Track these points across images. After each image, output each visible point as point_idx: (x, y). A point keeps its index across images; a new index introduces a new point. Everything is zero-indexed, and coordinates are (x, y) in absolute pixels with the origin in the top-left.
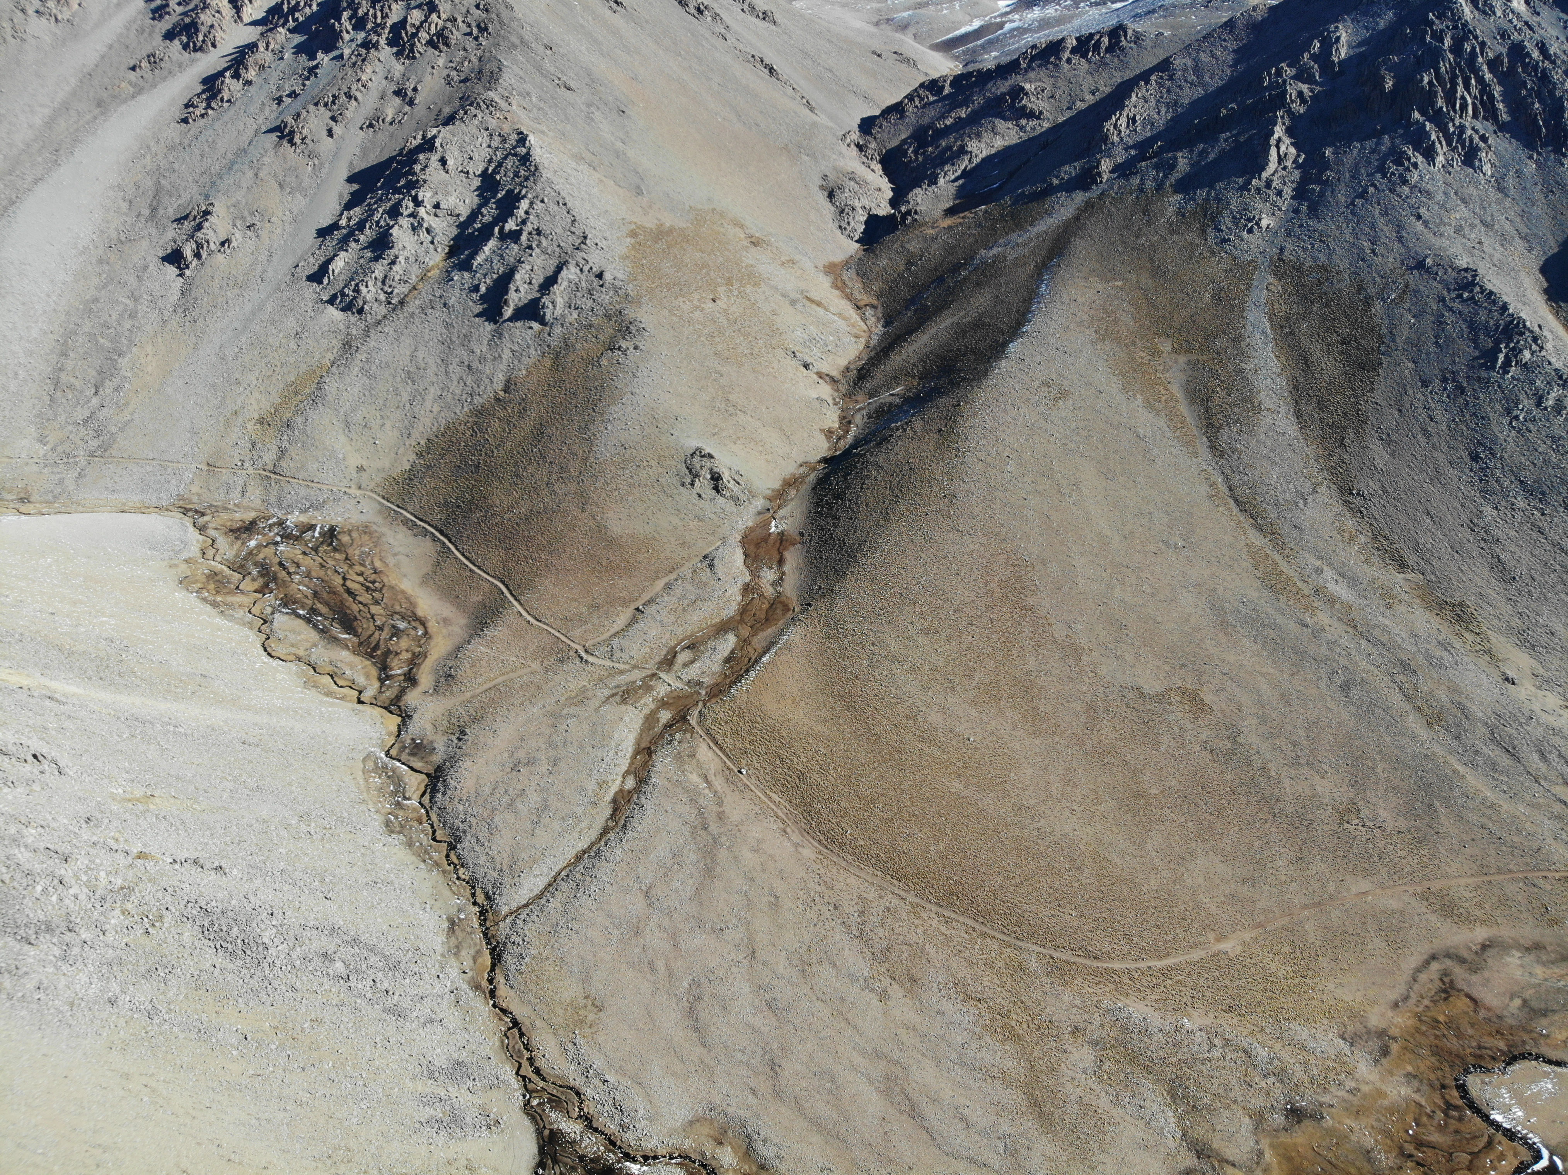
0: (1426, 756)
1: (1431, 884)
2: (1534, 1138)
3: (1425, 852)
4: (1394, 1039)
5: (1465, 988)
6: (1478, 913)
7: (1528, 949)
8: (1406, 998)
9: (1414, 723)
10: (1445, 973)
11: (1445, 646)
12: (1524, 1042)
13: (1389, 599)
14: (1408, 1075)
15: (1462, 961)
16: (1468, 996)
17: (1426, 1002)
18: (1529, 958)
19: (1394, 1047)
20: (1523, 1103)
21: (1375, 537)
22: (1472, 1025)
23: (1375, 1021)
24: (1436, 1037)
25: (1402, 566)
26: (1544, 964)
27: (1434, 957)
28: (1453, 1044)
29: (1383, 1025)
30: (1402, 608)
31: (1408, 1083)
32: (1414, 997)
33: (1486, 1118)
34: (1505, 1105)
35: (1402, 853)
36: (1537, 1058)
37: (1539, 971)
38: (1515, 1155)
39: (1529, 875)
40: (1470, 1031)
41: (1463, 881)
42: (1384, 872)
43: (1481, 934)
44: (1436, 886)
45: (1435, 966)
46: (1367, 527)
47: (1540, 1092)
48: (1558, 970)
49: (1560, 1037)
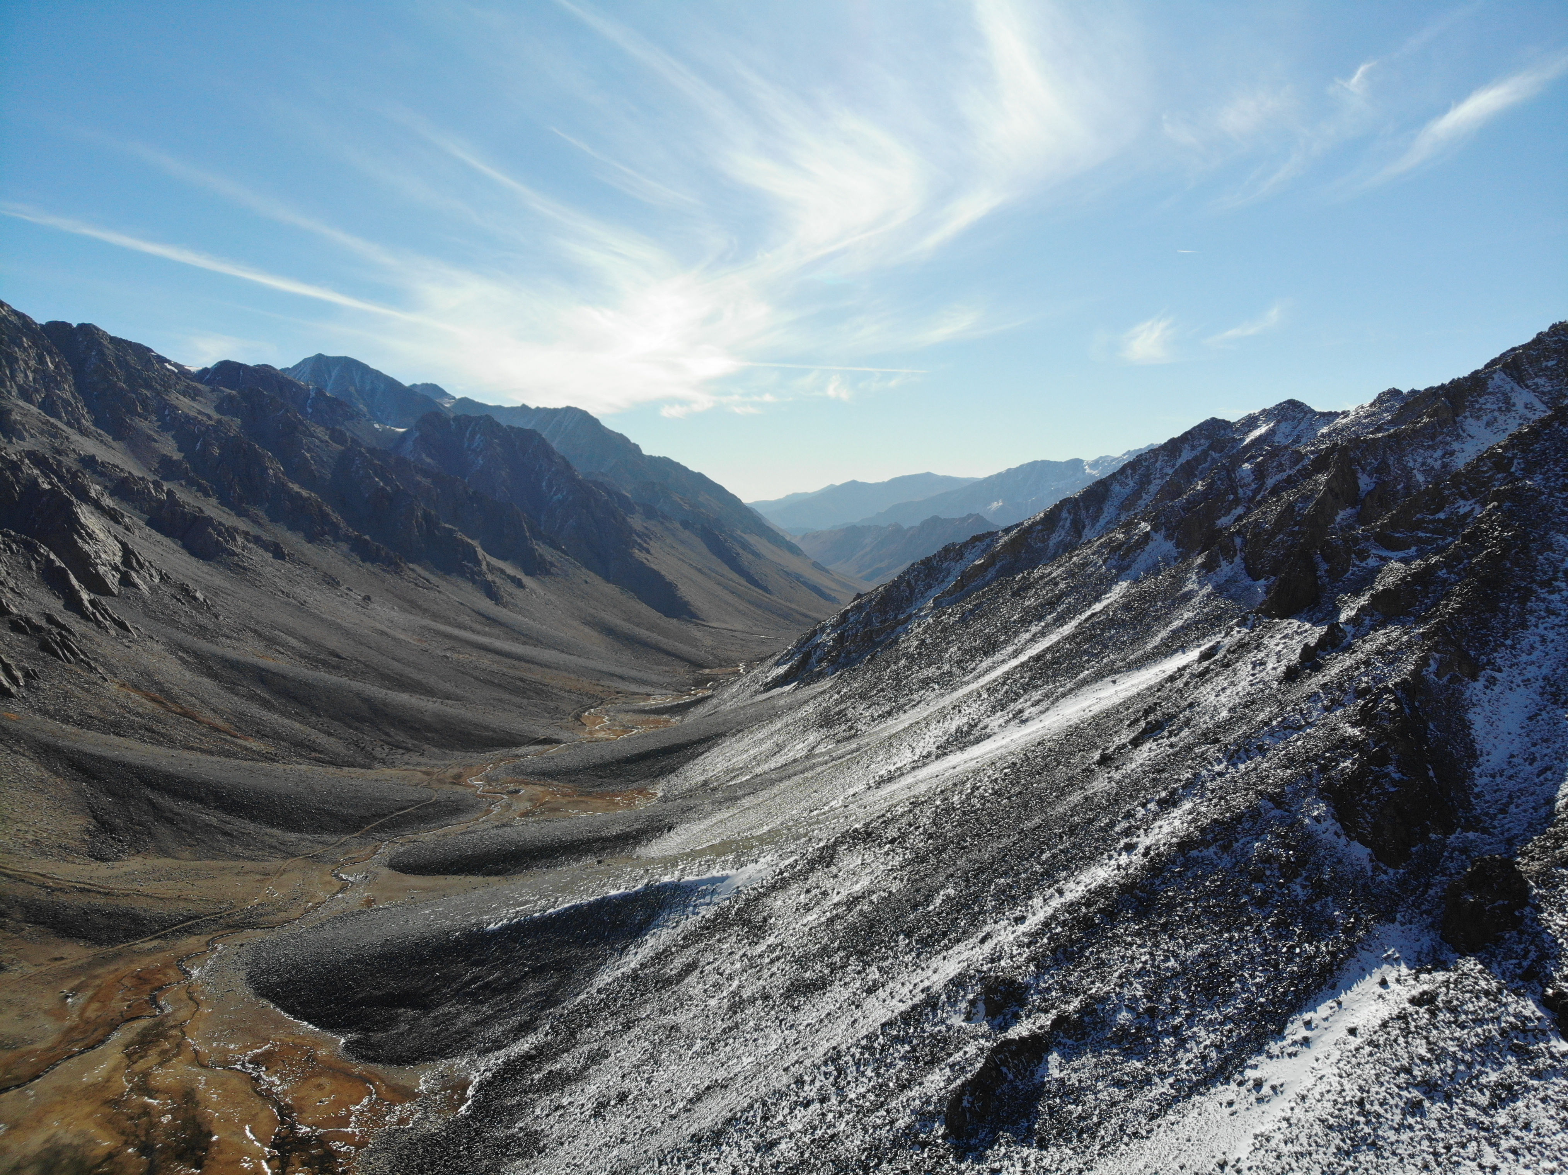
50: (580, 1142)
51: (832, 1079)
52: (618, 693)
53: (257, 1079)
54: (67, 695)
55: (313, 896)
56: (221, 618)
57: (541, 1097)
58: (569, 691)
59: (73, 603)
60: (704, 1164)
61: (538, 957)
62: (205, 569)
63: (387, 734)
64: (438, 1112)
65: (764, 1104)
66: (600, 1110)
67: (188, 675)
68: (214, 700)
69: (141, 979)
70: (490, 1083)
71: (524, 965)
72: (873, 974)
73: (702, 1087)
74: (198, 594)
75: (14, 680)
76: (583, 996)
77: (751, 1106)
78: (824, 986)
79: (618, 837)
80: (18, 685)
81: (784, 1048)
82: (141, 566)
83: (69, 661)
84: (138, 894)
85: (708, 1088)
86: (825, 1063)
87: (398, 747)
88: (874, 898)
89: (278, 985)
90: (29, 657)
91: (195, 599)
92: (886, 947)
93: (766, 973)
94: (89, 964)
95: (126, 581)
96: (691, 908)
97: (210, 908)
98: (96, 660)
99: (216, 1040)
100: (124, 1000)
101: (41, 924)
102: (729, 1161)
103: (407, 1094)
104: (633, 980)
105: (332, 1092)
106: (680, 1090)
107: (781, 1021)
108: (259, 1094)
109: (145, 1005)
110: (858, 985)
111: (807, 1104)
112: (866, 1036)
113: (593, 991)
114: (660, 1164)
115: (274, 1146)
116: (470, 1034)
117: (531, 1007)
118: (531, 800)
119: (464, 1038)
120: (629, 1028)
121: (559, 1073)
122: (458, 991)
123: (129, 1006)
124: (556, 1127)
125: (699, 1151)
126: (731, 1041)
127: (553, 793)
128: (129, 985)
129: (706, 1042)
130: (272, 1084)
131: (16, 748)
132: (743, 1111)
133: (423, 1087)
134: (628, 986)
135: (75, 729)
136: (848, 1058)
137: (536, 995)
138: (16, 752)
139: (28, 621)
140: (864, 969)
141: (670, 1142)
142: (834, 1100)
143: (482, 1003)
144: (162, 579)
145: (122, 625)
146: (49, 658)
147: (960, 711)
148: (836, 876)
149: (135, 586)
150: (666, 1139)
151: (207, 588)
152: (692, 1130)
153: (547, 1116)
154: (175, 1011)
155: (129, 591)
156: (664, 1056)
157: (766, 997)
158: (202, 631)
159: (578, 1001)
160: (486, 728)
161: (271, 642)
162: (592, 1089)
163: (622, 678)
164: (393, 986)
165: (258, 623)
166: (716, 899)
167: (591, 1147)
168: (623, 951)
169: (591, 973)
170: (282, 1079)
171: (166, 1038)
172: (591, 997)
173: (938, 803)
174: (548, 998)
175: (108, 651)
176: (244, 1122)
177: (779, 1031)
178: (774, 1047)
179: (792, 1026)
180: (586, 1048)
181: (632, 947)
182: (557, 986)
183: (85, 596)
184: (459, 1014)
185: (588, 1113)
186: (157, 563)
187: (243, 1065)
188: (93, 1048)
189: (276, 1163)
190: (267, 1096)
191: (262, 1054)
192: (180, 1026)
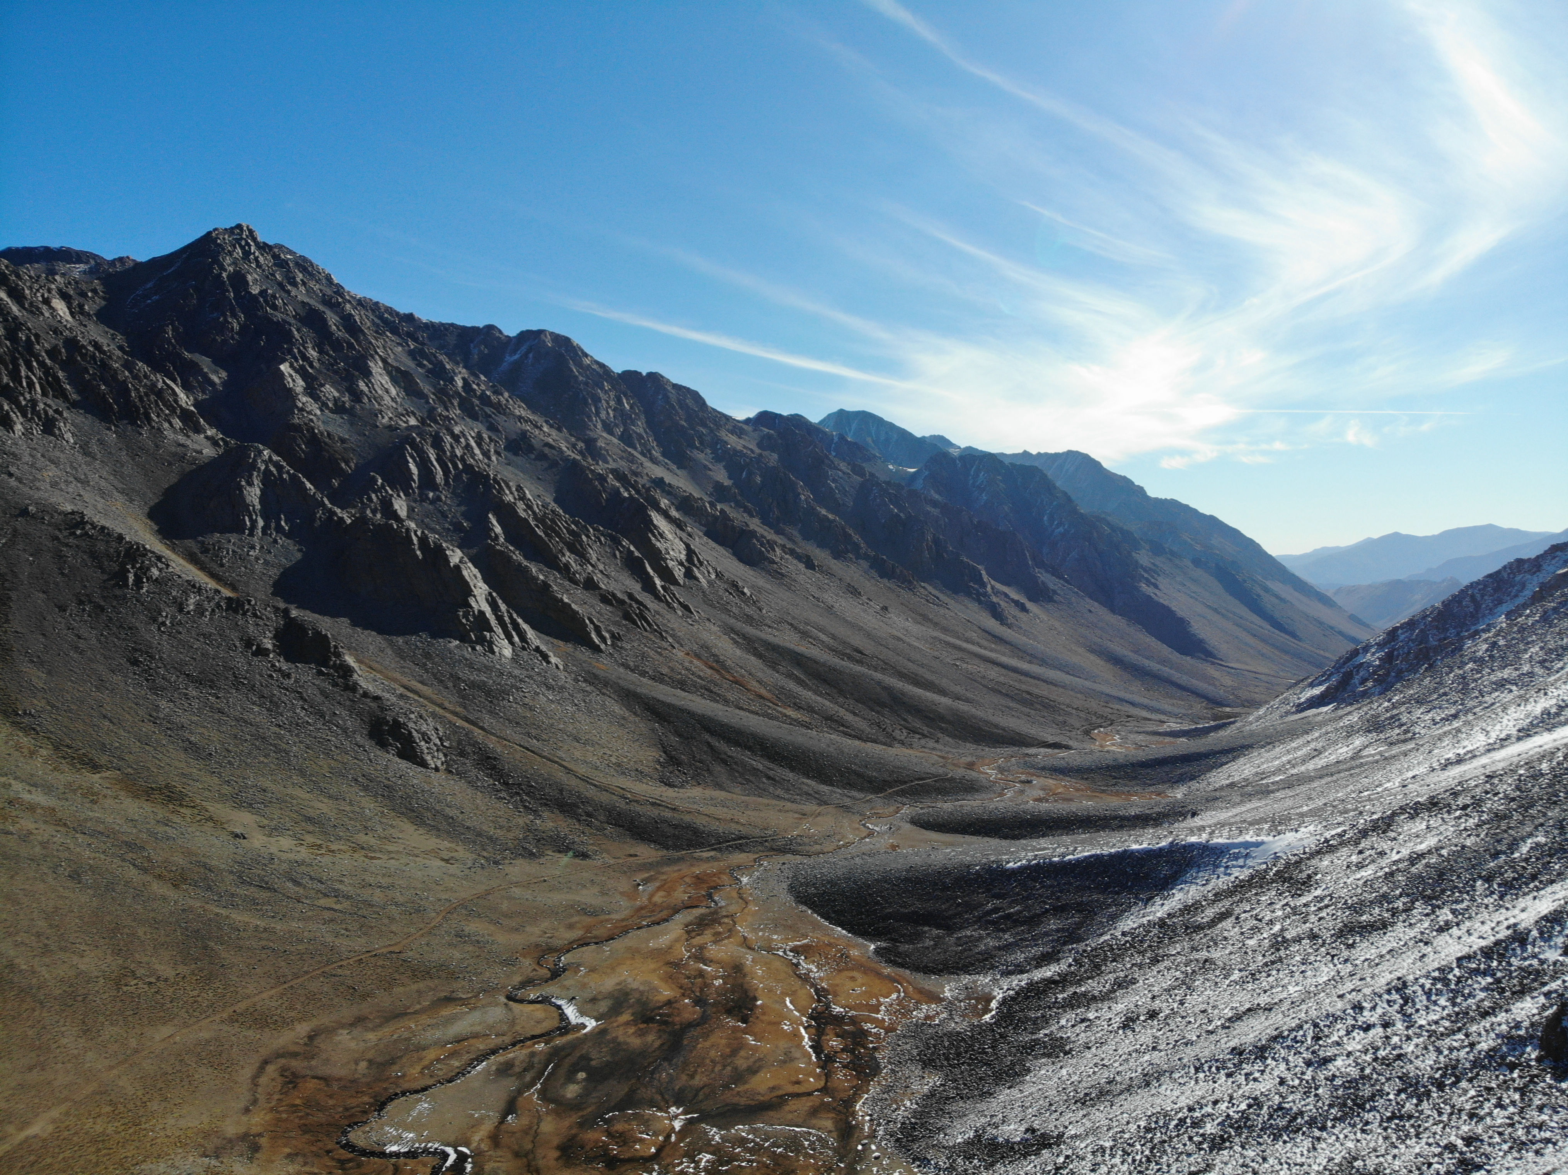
0: (183, 910)
1: (236, 1008)
2: (434, 1146)
3: (218, 984)
4: (260, 1135)
5: (308, 1072)
6: (293, 1014)
7: (351, 1025)
8: (255, 1102)
9: (158, 888)
10: (283, 1071)
11: (166, 823)
12: (386, 1089)
13: (92, 796)
14: (289, 1156)
15: (295, 1055)
16: (314, 1077)
17: (276, 1097)
18: (356, 1032)
19: (263, 1141)
20: (408, 1129)
21: (57, 748)
22: (331, 1097)
23: (231, 1129)
24: (301, 1118)
25: (95, 767)
26: (373, 1030)
27: (266, 1062)
28: (321, 1117)
29: (242, 1130)
30: (109, 802)
31: (292, 1161)
32: (262, 1098)
33: (383, 1155)
34: (394, 1137)
35: (195, 993)
36: (404, 1094)
37: (371, 1036)
38: (425, 1165)
39: (327, 969)
40: (331, 1102)
41: (264, 995)
42: (183, 1013)
43: (303, 1029)
44: (241, 1007)
45: (270, 1069)
46: (46, 741)
47: (420, 1113)
48: (386, 1030)
49: (415, 1071)
50: (1109, 1048)
51: (1397, 1007)
52: (1128, 716)
53: (797, 965)
54: (644, 656)
55: (844, 837)
56: (764, 611)
57: (1065, 1011)
58: (1077, 709)
59: (648, 586)
60: (1246, 1074)
61: (1058, 898)
62: (751, 573)
63: (905, 720)
64: (963, 1016)
65: (1316, 1025)
66: (1128, 1023)
67: (738, 652)
68: (759, 674)
69: (699, 880)
70: (1013, 999)
71: (1046, 903)
72: (1445, 914)
73: (1243, 1009)
74: (746, 590)
75: (603, 639)
76: (1107, 937)
77: (1300, 1027)
78: (1385, 927)
79: (1137, 817)
80: (606, 644)
81: (1338, 979)
82: (701, 563)
83: (646, 630)
84: (699, 812)
85: (1249, 1010)
86: (1389, 992)
87: (915, 732)
88: (1444, 852)
89: (815, 895)
90: (616, 623)
91: (744, 594)
92: (1460, 892)
93: (1313, 918)
94: (658, 862)
95: (689, 574)
96: (1222, 869)
97: (757, 832)
98: (666, 631)
99: (761, 930)
100: (685, 892)
101: (620, 826)
102: (1276, 1073)
103: (934, 998)
104: (1161, 927)
105: (863, 985)
106: (1216, 1011)
107: (1333, 956)
108: (799, 976)
109: (703, 898)
110: (1426, 925)
111: (1367, 1028)
112: (1439, 969)
113: (1118, 934)
114: (1197, 1070)
115: (811, 1017)
116: (993, 957)
117: (1052, 941)
118: (1043, 789)
119: (986, 959)
120: (1158, 961)
121: (1084, 994)
122: (979, 919)
123: (689, 898)
124: (1083, 1035)
125: (1241, 1062)
126: (1274, 972)
127: (1065, 786)
128: (690, 882)
129: (1244, 973)
130: (811, 971)
131: (604, 691)
132: (1291, 1030)
133: (948, 994)
134: (1155, 931)
135: (650, 682)
136: (1416, 988)
137: (1058, 931)
138: (604, 694)
139: (614, 595)
140: (1433, 912)
141: (1207, 1053)
142: (1400, 1026)
143: (1004, 931)
144: (717, 575)
145: (686, 608)
146: (630, 625)
147: (1546, 694)
148: (1395, 839)
149: (697, 579)
150: (1205, 1050)
151: (752, 587)
152: (1232, 1044)
153: (1073, 1026)
154: (727, 905)
155: (692, 583)
156: (1197, 983)
157: (1313, 936)
158: (749, 620)
159: (1101, 940)
160: (996, 726)
161: (805, 634)
162: (1120, 1007)
163: (1133, 704)
164: (918, 906)
165: (794, 618)
166: (1250, 862)
167: (1120, 1052)
168: (1148, 901)
169: (1114, 918)
170: (819, 969)
171: (720, 924)
172: (1114, 937)
173: (1522, 772)
174: (1071, 934)
175: (675, 626)
176: (785, 994)
177: (1331, 966)
178: (1326, 978)
179: (1346, 961)
180: (1112, 977)
181: (1157, 899)
182: (1079, 925)
183: (658, 582)
184: (981, 938)
185: (1115, 1025)
186: (714, 564)
187: (785, 952)
188: (658, 924)
189: (813, 1031)
190: (805, 979)
191: (800, 946)
192: (731, 916)
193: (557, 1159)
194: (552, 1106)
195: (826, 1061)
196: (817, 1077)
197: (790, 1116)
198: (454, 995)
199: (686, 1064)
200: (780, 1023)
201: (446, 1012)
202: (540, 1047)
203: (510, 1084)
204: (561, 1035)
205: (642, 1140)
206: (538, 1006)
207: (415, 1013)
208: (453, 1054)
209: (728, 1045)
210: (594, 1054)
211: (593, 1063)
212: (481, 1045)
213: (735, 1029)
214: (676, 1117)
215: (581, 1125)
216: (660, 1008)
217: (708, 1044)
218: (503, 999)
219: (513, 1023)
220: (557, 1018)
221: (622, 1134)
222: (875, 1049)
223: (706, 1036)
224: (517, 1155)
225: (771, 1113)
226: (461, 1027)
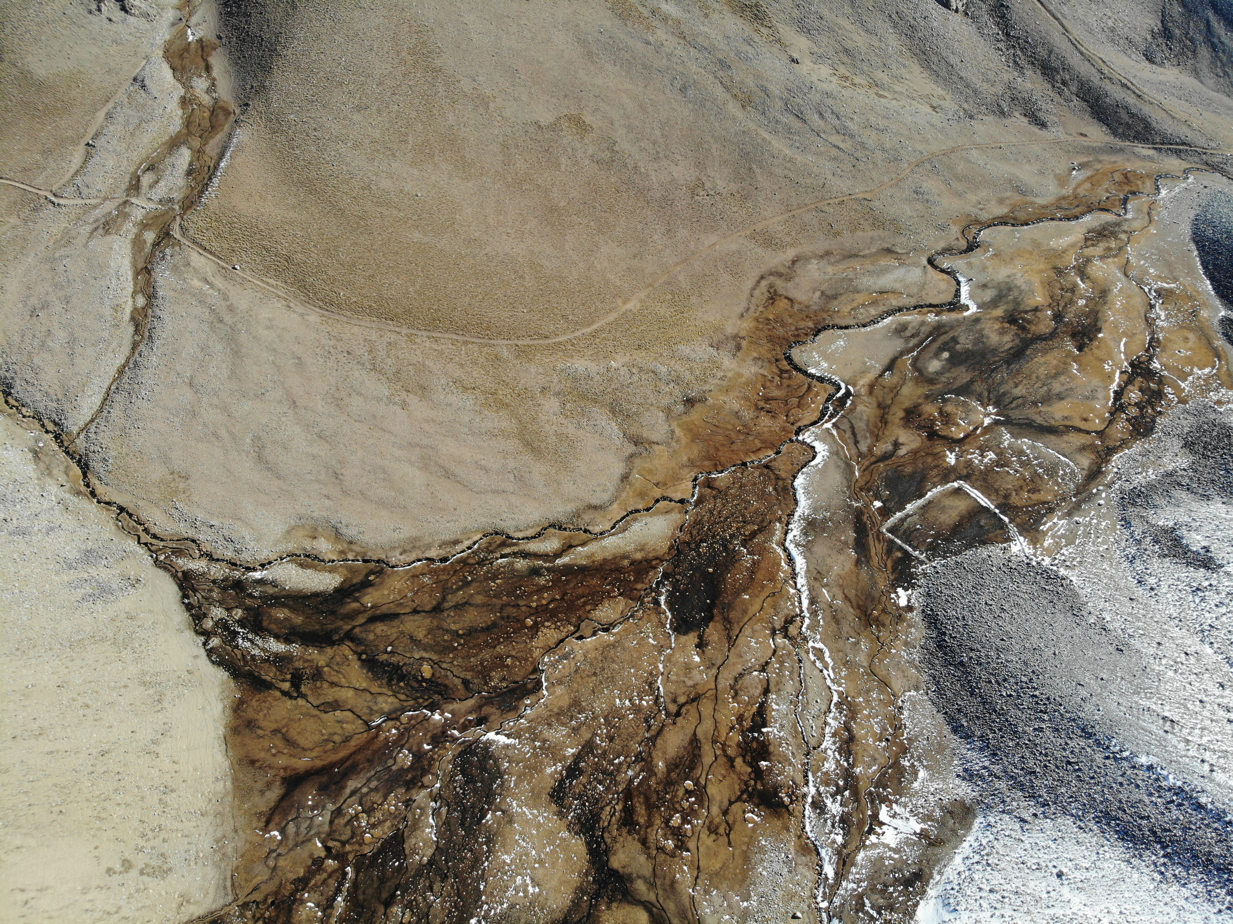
0: (743, 132)
1: (756, 227)
2: (835, 378)
3: (750, 204)
4: (743, 338)
5: (784, 293)
6: (788, 239)
7: (822, 257)
8: (748, 310)
9: (732, 108)
10: (771, 286)
11: (749, 42)
12: (824, 319)
14: (755, 359)
15: (780, 275)
16: (787, 298)
17: (761, 309)
18: (823, 262)
19: (744, 343)
20: (827, 358)
22: (791, 316)
23: (730, 330)
24: (769, 330)
26: (832, 264)
27: (762, 278)
30: (716, 16)
31: (756, 364)
32: (753, 308)
33: (806, 373)
34: (816, 362)
36: (833, 327)
37: (830, 270)
38: (825, 391)
39: (819, 205)
40: (790, 321)
41: (775, 220)
42: (725, 226)
43: (791, 253)
44: (759, 227)
45: (764, 283)
47: (837, 349)
48: (841, 266)
49: (846, 309)
53: (1152, 306)
69: (1125, 179)
84: (1160, 106)
89: (1208, 239)
94: (1100, 149)
97: (1202, 142)
99: (1146, 259)
100: (1107, 191)
105: (1190, 349)
108: (1146, 319)
109: (1117, 203)
115: (1132, 364)
123: (1107, 198)
128: (1117, 180)
130: (1158, 317)
154: (1134, 219)
170: (1167, 318)
171: (1116, 239)
176: (1124, 334)
187: (1150, 290)
188: (1069, 219)
189: (1125, 377)
190: (1150, 323)
191: (1166, 290)
192: (1129, 233)
193: (902, 419)
194: (916, 374)
195: (1119, 407)
196: (1103, 420)
197: (1064, 445)
198: (894, 248)
199: (1018, 372)
200: (1104, 362)
201: (884, 262)
202: (931, 318)
203: (898, 345)
204: (950, 310)
205: (958, 425)
206: (945, 276)
207: (863, 257)
208: (874, 303)
209: (1056, 367)
210: (962, 340)
211: (958, 347)
212: (895, 302)
213: (1069, 354)
214: (989, 415)
215: (927, 397)
216: (1026, 312)
217: (1042, 360)
218: (925, 262)
219: (922, 287)
220: (953, 293)
221: (948, 415)
222: (1160, 413)
223: (1045, 352)
224: (879, 406)
225: (1053, 437)
226: (886, 281)
